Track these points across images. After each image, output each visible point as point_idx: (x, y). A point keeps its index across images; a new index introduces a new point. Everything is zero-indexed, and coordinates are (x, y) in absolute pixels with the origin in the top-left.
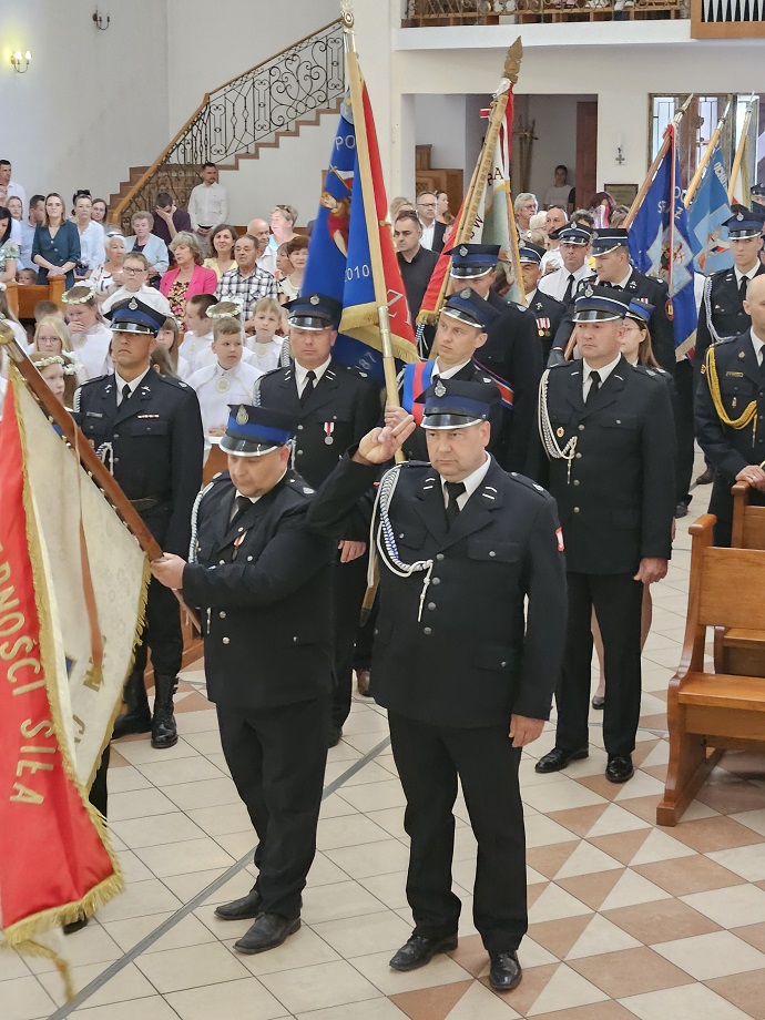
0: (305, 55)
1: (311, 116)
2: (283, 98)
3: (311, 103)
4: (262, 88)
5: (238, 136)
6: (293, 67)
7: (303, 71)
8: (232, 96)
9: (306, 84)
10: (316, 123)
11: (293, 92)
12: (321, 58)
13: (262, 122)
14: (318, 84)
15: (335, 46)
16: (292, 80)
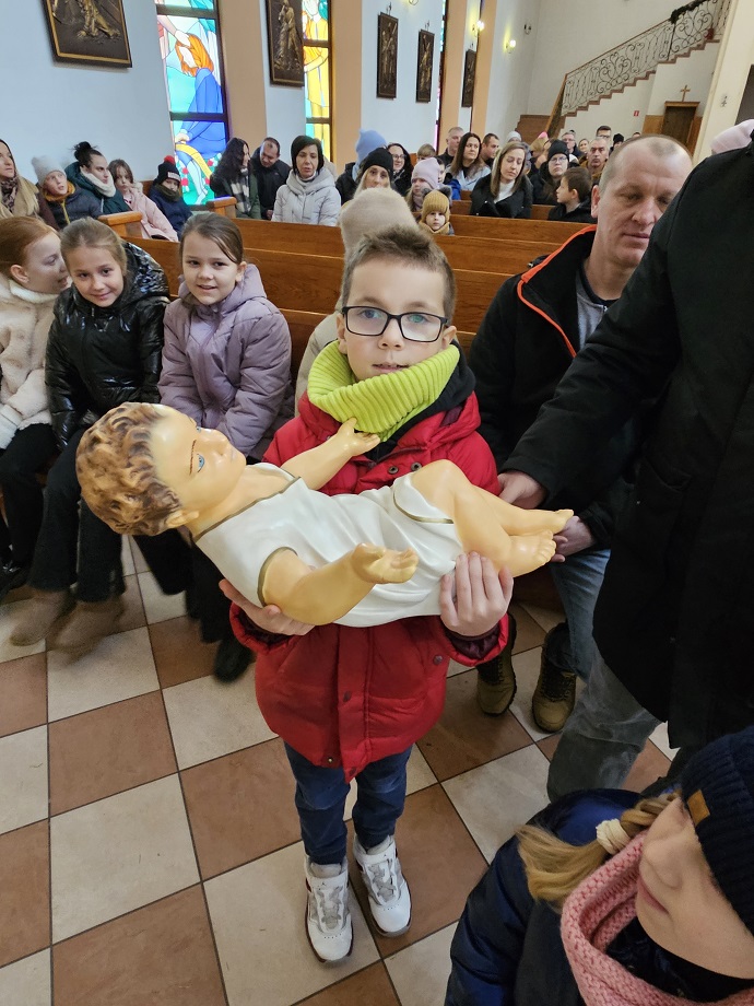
0: (622, 52)
1: (620, 87)
2: (606, 78)
3: (619, 80)
4: (595, 72)
5: (579, 97)
6: (614, 60)
7: (619, 62)
8: (578, 76)
9: (619, 70)
10: (621, 91)
11: (611, 74)
12: (630, 55)
13: (592, 91)
14: (625, 69)
15: (639, 48)
16: (612, 68)
